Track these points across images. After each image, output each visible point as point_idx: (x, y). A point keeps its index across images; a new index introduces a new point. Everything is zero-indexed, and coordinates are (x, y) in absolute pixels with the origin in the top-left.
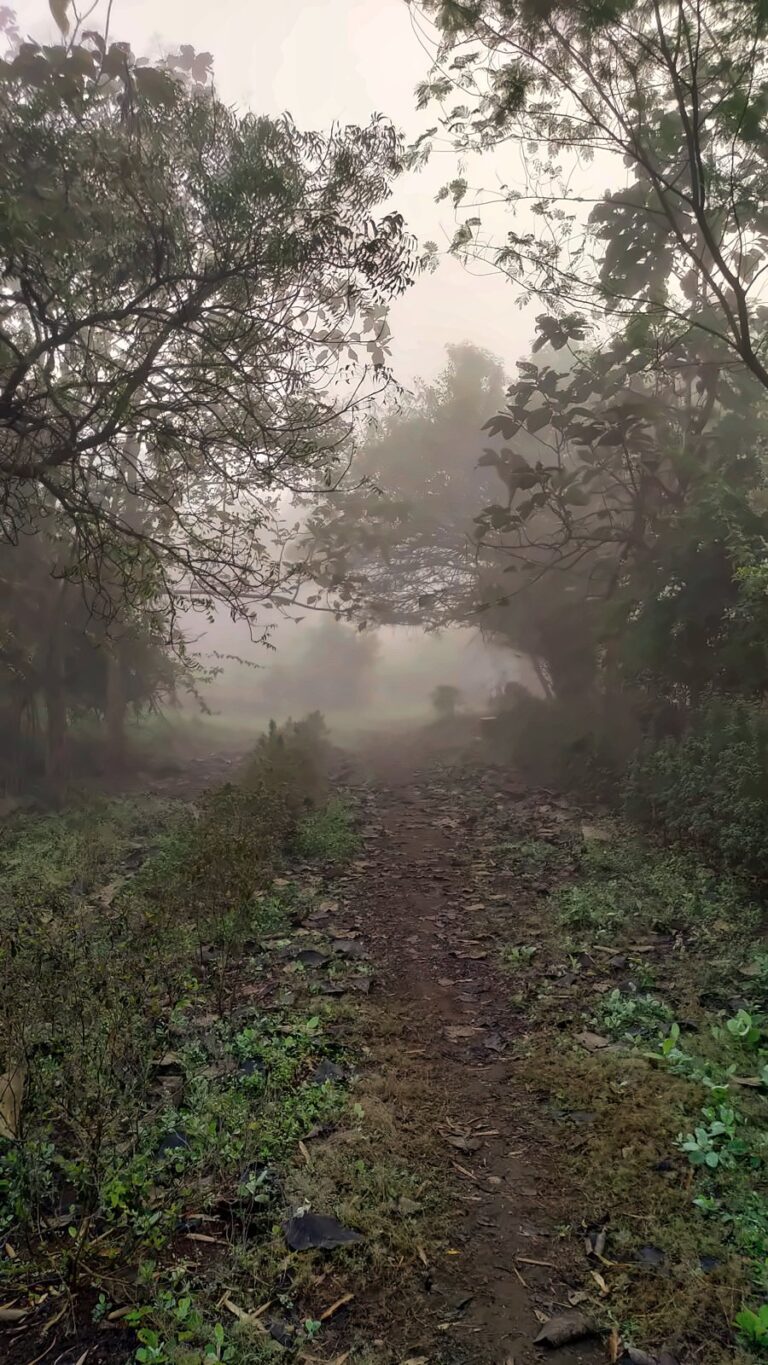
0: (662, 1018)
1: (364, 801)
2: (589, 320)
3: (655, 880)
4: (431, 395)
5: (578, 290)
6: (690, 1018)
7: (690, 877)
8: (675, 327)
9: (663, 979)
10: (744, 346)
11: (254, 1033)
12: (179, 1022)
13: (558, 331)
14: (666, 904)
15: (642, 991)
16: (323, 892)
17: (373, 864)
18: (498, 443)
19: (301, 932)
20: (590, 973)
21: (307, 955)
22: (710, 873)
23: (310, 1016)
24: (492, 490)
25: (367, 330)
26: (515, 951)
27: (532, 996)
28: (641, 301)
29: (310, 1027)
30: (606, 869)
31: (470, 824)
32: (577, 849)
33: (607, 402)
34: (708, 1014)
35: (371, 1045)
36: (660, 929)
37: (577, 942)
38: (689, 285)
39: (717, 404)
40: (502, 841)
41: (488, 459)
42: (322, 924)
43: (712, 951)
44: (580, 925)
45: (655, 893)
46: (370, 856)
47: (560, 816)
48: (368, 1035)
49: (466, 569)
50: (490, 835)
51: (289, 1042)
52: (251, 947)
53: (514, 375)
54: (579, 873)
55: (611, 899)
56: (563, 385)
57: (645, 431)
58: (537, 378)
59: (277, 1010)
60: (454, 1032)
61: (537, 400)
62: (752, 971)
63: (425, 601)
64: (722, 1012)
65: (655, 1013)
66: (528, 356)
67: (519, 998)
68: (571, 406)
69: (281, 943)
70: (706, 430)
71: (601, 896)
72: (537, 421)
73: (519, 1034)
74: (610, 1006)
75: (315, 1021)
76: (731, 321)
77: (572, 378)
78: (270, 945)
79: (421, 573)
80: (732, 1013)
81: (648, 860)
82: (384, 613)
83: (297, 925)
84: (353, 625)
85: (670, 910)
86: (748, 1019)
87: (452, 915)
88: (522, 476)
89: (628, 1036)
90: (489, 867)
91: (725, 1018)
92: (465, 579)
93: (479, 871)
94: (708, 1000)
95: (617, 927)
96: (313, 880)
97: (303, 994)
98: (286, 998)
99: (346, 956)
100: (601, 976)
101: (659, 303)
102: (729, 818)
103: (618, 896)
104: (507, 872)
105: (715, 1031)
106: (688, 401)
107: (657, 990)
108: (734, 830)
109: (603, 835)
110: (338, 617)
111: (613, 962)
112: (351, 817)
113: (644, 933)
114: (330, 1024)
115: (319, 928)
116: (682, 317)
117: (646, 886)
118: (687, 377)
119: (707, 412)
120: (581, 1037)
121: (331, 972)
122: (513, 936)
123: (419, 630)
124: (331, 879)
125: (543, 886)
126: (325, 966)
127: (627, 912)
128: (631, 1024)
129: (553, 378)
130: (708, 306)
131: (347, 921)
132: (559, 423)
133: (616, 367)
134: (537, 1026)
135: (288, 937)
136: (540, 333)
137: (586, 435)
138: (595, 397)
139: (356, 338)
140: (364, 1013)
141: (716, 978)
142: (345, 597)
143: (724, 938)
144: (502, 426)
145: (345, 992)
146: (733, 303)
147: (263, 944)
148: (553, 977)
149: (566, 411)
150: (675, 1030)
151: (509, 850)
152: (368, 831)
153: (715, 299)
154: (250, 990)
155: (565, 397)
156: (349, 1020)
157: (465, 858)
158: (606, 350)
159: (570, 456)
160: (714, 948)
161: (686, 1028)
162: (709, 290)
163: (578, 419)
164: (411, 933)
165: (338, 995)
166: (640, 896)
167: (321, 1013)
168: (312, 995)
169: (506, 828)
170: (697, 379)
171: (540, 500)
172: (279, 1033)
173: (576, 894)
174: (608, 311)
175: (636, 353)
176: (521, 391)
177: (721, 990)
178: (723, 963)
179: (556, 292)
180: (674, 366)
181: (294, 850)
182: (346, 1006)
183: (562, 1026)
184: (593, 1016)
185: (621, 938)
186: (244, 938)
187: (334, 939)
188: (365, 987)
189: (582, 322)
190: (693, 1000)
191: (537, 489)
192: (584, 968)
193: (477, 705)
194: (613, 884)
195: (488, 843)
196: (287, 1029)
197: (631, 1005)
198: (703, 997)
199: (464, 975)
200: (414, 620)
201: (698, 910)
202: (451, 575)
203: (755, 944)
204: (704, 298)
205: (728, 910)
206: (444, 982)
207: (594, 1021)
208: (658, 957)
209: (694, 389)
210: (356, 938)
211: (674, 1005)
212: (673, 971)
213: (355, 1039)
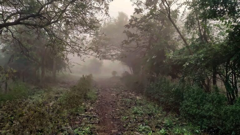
0: (149, 130)
1: (99, 90)
2: (144, 9)
3: (149, 106)
4: (115, 20)
5: (142, 4)
6: (154, 130)
7: (155, 106)
8: (158, 12)
9: (149, 123)
10: (169, 16)
11: (77, 130)
12: (64, 127)
13: (138, 11)
14: (150, 110)
15: (146, 125)
16: (91, 105)
17: (100, 101)
18: (127, 29)
19: (86, 112)
20: (137, 121)
21: (87, 117)
22: (158, 105)
23: (87, 127)
24: (125, 37)
25: (105, 7)
26: (124, 117)
27: (127, 125)
28: (152, 7)
29: (87, 129)
30: (140, 104)
31: (117, 95)
32: (136, 100)
33: (145, 24)
34: (157, 129)
35: (98, 133)
36: (149, 115)
37: (135, 116)
38: (160, 5)
39: (164, 26)
40: (123, 98)
41: (125, 32)
42: (90, 111)
43: (158, 119)
44: (136, 113)
45: (149, 109)
46: (99, 100)
47: (133, 95)
48: (98, 131)
49: (120, 51)
50: (121, 97)
51: (84, 132)
52: (78, 115)
53: (130, 18)
54: (136, 104)
55: (141, 109)
56: (138, 20)
57: (152, 29)
58: (134, 19)
59: (81, 126)
60: (113, 131)
61: (134, 23)
62: (164, 122)
63: (112, 56)
64: (159, 129)
65: (148, 129)
66: (132, 15)
67: (125, 125)
68: (140, 24)
69: (83, 114)
70: (162, 30)
71: (139, 108)
72: (134, 26)
73: (124, 132)
74: (140, 127)
75: (88, 128)
76: (167, 12)
77: (140, 19)
78: (81, 114)
79: (111, 51)
80: (161, 129)
81: (147, 103)
82: (105, 57)
83: (86, 111)
84: (99, 59)
85: (151, 112)
86: (163, 130)
87: (113, 111)
88: (130, 35)
89: (143, 132)
90: (120, 103)
91: (159, 130)
92: (119, 52)
93: (119, 104)
94: (157, 127)
95: (142, 114)
96: (89, 103)
97: (86, 123)
98: (83, 124)
99: (94, 117)
100: (139, 122)
101: (155, 8)
102: (162, 96)
103: (142, 109)
104: (123, 104)
105: (158, 132)
106: (159, 25)
107: (148, 125)
108: (162, 98)
109: (140, 98)
110: (96, 57)
111: (141, 120)
112: (96, 93)
113: (146, 115)
114: (91, 129)
115: (90, 112)
116: (159, 10)
117: (147, 107)
118: (159, 21)
119: (162, 27)
120: (135, 132)
121: (92, 120)
122: (124, 115)
123: (110, 61)
124: (92, 103)
125: (129, 106)
126: (91, 119)
127: (144, 111)
128: (144, 130)
129: (137, 19)
130: (163, 9)
131: (95, 111)
132: (137, 27)
133: (147, 18)
134: (127, 130)
135: (84, 113)
136: (135, 11)
137: (142, 29)
138: (143, 23)
139: (103, 9)
140: (97, 127)
141: (158, 123)
142: (98, 54)
143: (160, 116)
144: (127, 26)
145: (94, 123)
146: (168, 9)
147: (80, 114)
148: (131, 122)
149: (138, 25)
150: (151, 132)
151: (124, 100)
152: (99, 95)
153: (165, 8)
154: (77, 122)
155: (139, 22)
156: (94, 128)
157: (116, 101)
158: (146, 15)
159: (139, 33)
160: (158, 118)
161: (153, 131)
162: (164, 6)
163: (141, 26)
164: (106, 113)
165: (93, 124)
166: (146, 109)
167: (90, 127)
168: (88, 124)
169: (124, 96)
170: (161, 21)
171: (133, 40)
172: (82, 130)
173: (135, 108)
174: (147, 8)
175: (151, 16)
176: (131, 21)
177: (159, 125)
178: (159, 121)
179: (139, 4)
180: (157, 19)
181: (86, 98)
182: (94, 126)
183: (132, 130)
184: (137, 129)
185: (143, 116)
186: (76, 113)
187: (92, 114)
188: (98, 122)
189: (142, 10)
190: (154, 127)
191: (133, 38)
192: (136, 121)
193: (120, 74)
194: (142, 107)
195: (120, 99)
196: (83, 129)
197: (144, 127)
198: (156, 126)
199: (115, 121)
200: (110, 59)
201: (156, 112)
202: (116, 51)
203: (165, 118)
204: (163, 8)
205: (161, 112)
206: (112, 122)
207: (137, 130)
208: (148, 119)
209: (160, 23)
210: (96, 114)
211: (151, 127)
212: (151, 122)
213: (95, 131)
